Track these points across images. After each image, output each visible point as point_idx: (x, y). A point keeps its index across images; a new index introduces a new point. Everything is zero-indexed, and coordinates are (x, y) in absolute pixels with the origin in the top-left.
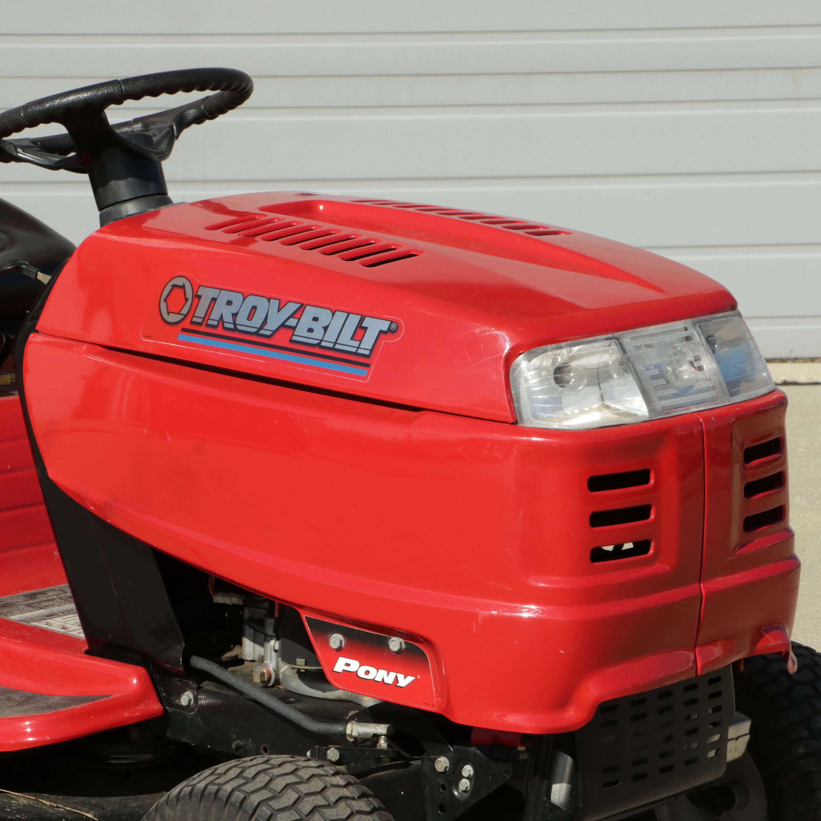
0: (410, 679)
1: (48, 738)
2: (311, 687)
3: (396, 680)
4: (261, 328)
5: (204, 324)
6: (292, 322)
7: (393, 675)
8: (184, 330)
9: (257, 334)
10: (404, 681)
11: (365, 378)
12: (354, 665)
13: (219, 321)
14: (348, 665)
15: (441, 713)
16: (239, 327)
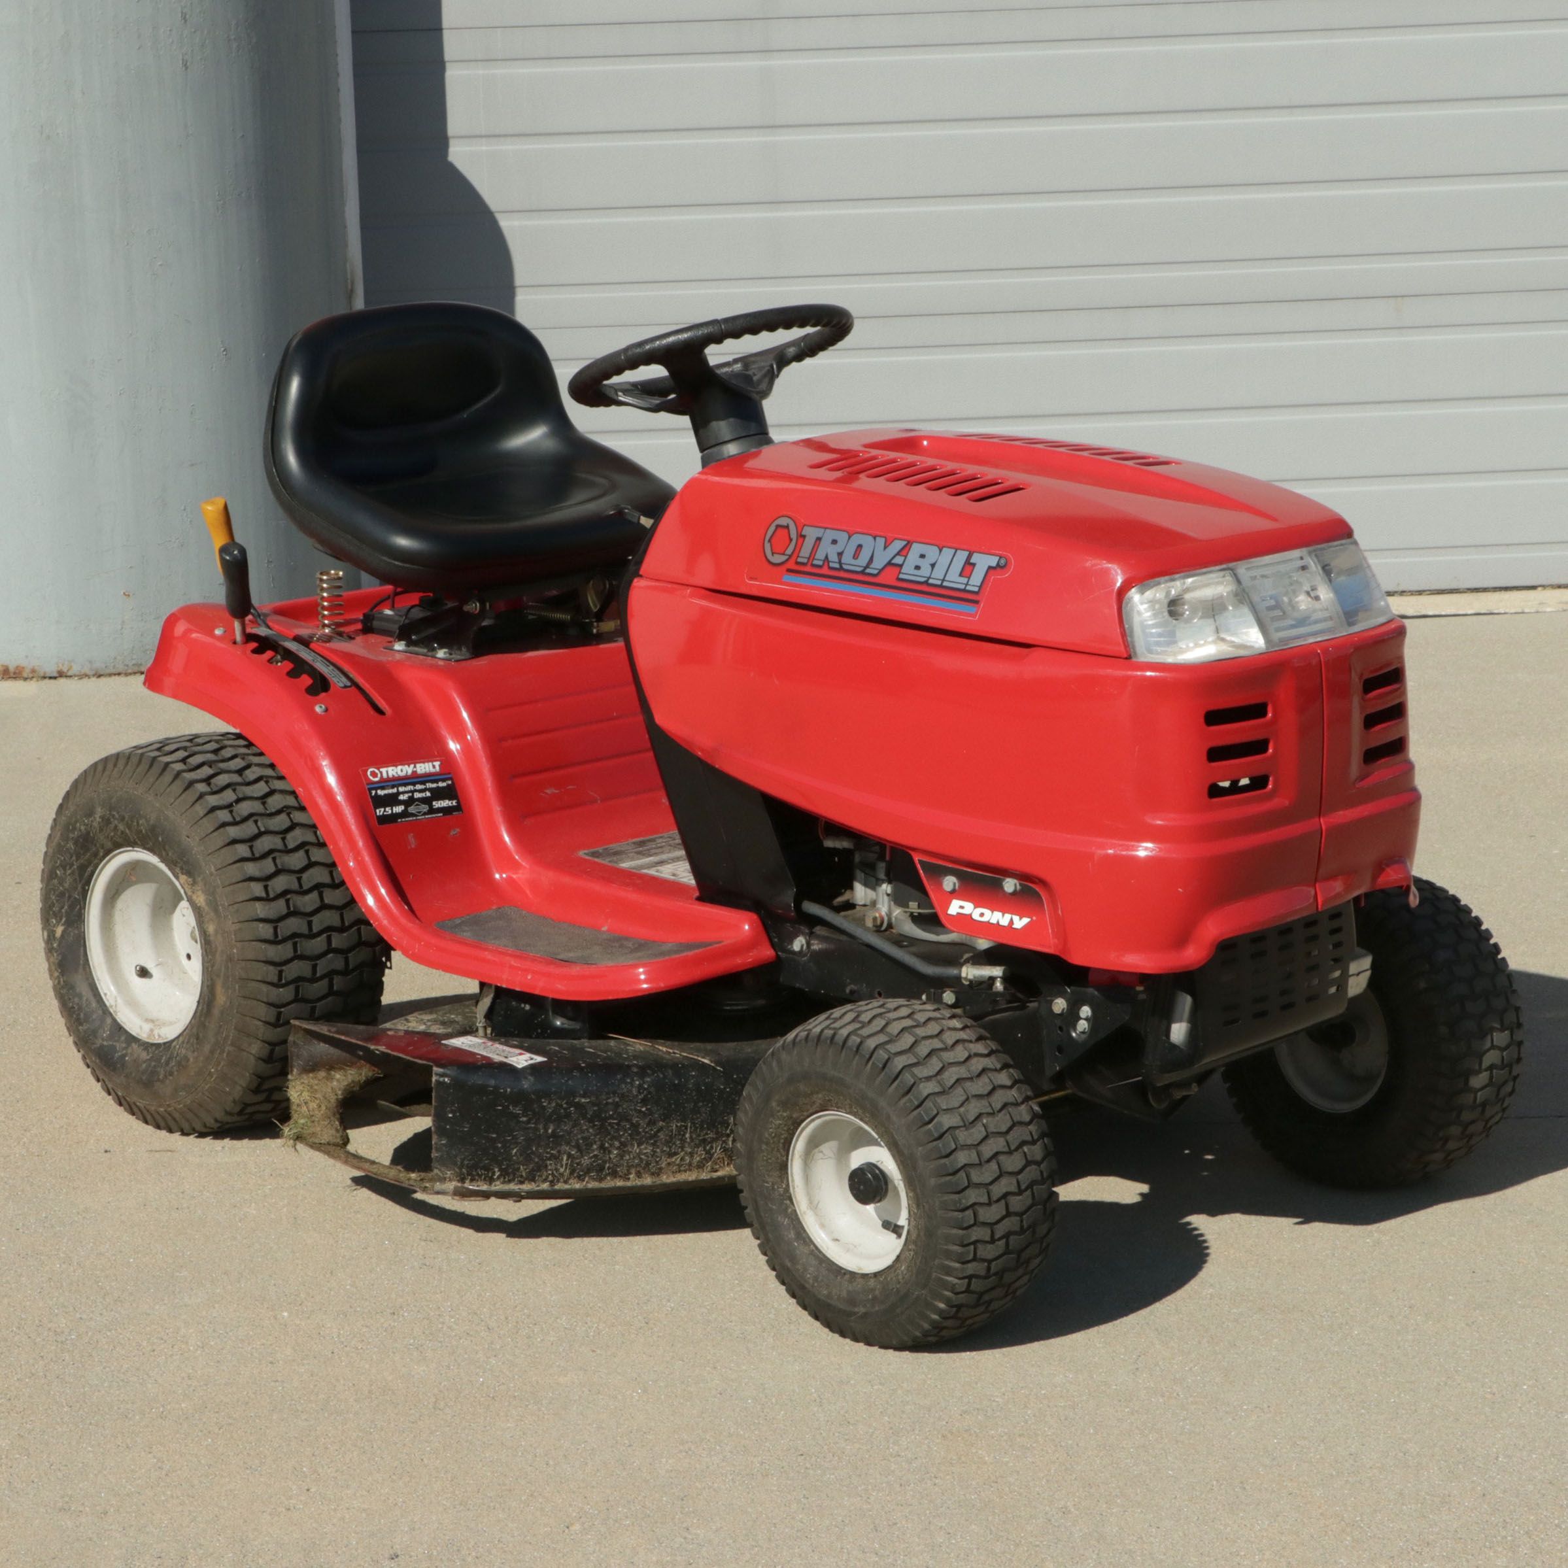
0: (1026, 920)
1: (662, 985)
2: (924, 930)
3: (1011, 922)
4: (867, 567)
5: (809, 564)
6: (899, 560)
7: (1008, 917)
8: (789, 571)
9: (863, 572)
10: (1020, 923)
11: (974, 616)
12: (968, 908)
13: (824, 561)
14: (962, 907)
15: (1058, 954)
16: (845, 567)
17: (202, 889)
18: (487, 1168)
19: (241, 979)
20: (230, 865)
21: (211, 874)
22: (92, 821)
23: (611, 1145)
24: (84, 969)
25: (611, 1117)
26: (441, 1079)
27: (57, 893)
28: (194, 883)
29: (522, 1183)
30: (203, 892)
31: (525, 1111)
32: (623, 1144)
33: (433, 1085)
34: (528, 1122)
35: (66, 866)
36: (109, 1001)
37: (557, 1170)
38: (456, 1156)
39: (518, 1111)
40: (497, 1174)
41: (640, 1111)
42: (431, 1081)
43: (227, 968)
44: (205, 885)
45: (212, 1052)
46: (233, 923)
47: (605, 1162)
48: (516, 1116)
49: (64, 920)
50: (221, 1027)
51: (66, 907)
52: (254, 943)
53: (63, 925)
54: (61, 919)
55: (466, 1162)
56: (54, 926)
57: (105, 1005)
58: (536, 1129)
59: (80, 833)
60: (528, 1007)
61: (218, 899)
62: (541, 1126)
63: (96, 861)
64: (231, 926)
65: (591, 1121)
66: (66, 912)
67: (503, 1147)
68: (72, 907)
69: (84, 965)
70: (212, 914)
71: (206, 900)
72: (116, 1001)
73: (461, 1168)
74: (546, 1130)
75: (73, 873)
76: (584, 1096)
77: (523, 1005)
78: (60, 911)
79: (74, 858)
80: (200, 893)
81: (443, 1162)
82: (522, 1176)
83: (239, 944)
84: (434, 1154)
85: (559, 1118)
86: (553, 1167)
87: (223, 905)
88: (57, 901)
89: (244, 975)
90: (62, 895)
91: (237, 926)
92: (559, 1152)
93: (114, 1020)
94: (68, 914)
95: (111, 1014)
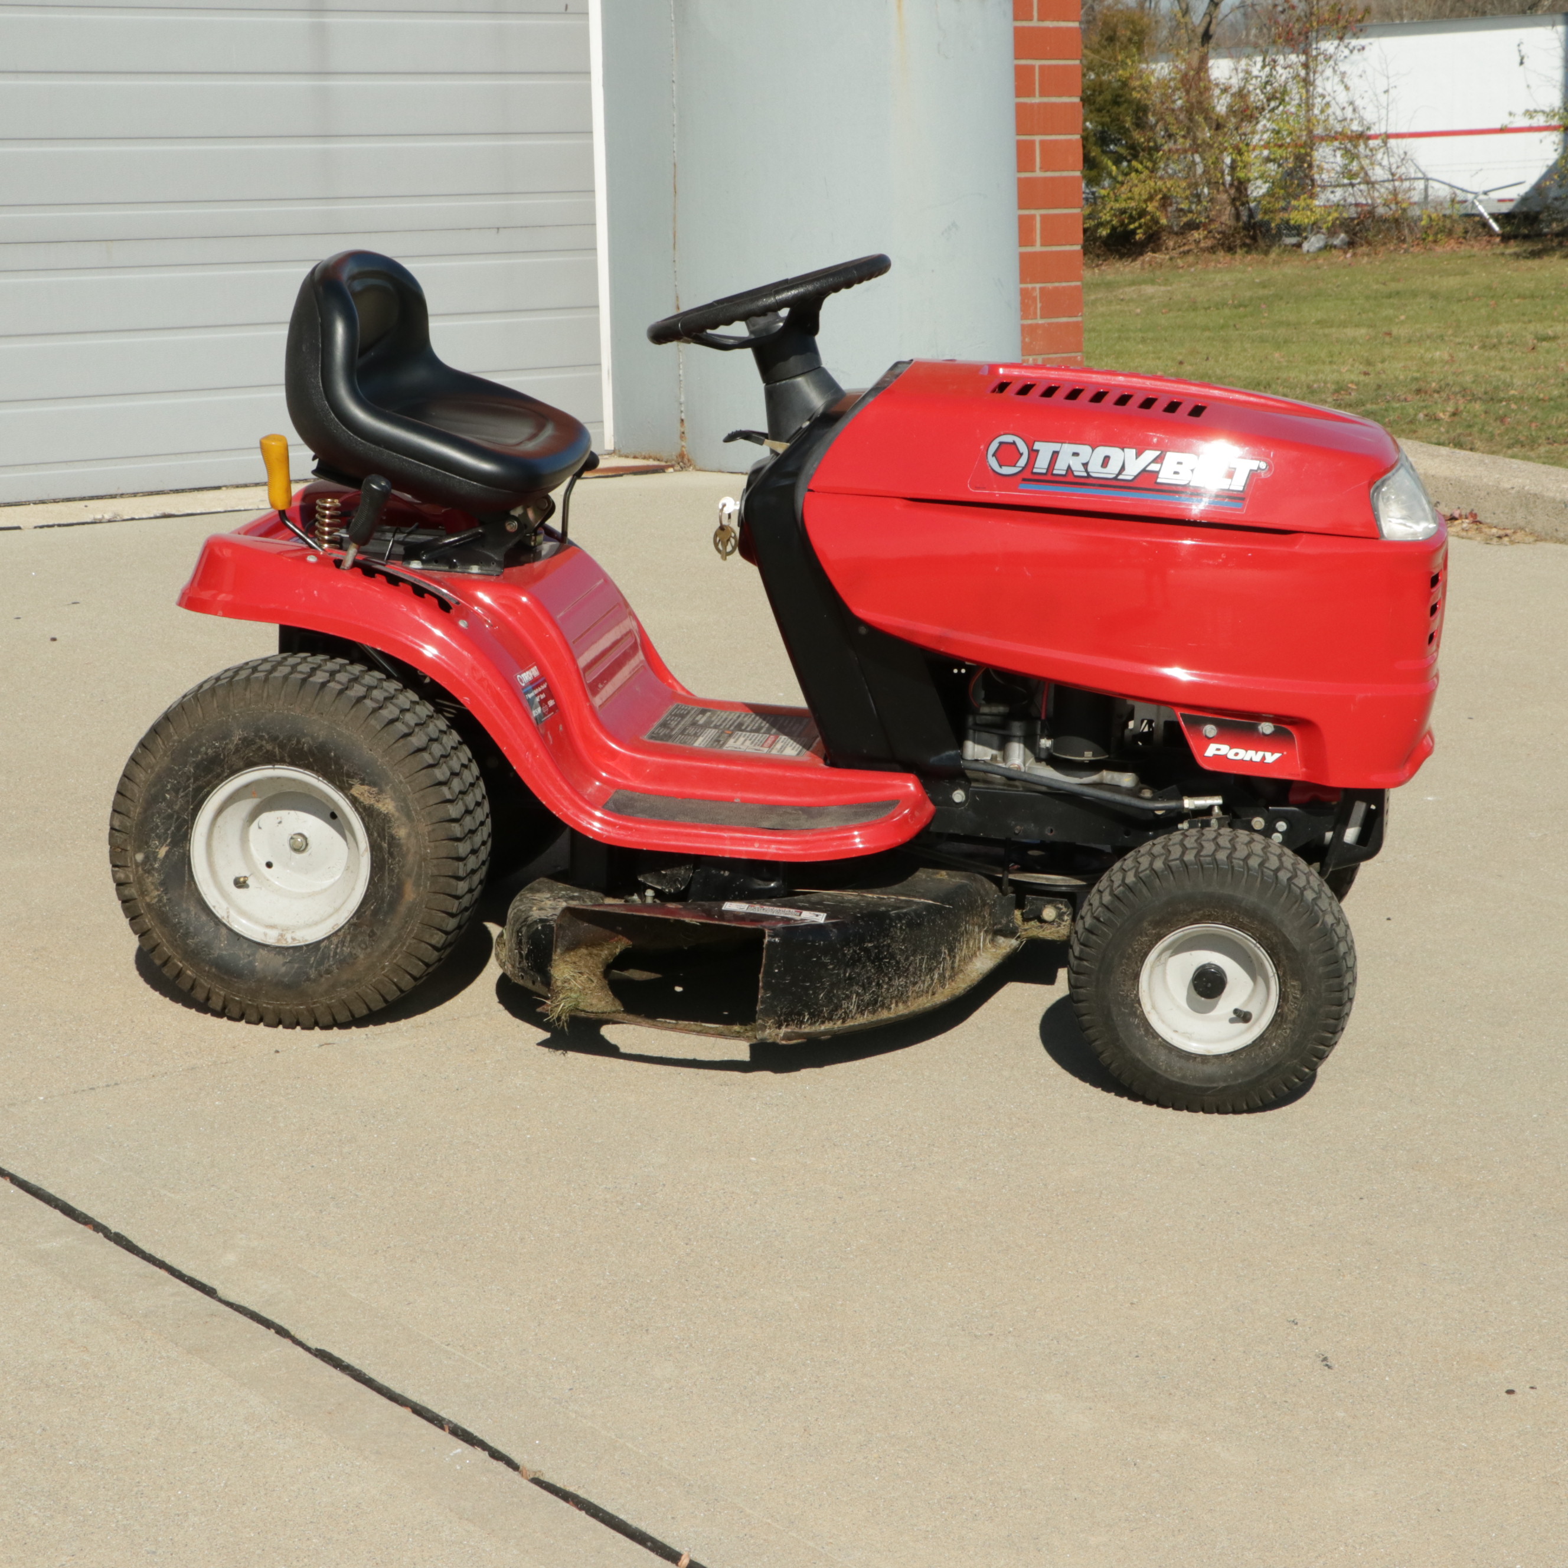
0: (1277, 755)
3: (1264, 758)
4: (1120, 473)
5: (1049, 474)
6: (1154, 467)
7: (1260, 754)
8: (1024, 480)
9: (1115, 478)
10: (1271, 758)
11: (1242, 510)
12: (1224, 749)
13: (1067, 471)
14: (1218, 749)
15: (1307, 780)
16: (1093, 475)
17: (391, 797)
18: (800, 1014)
19: (432, 876)
20: (416, 772)
21: (401, 782)
22: (227, 744)
23: (883, 981)
24: (190, 885)
25: (885, 957)
26: (773, 940)
27: (162, 815)
28: (381, 791)
29: (823, 1022)
30: (392, 800)
31: (832, 960)
32: (890, 979)
33: (764, 946)
34: (833, 969)
35: (179, 789)
36: (220, 911)
37: (848, 1008)
38: (776, 1006)
39: (827, 960)
40: (806, 1018)
41: (901, 949)
42: (763, 943)
43: (420, 867)
44: (395, 792)
45: (391, 947)
46: (427, 825)
47: (878, 996)
48: (825, 965)
49: (169, 841)
50: (406, 922)
51: (173, 828)
52: (444, 842)
53: (167, 846)
54: (165, 841)
55: (784, 1010)
56: (157, 848)
57: (217, 918)
58: (838, 974)
59: (205, 756)
60: (727, 873)
61: (410, 804)
62: (842, 971)
63: (217, 782)
64: (424, 828)
65: (873, 962)
66: (173, 833)
67: (814, 993)
68: (178, 828)
69: (189, 882)
70: (404, 819)
71: (396, 807)
72: (228, 912)
73: (779, 1017)
74: (845, 973)
75: (186, 795)
76: (870, 942)
77: (722, 872)
78: (166, 832)
79: (192, 780)
80: (388, 801)
81: (768, 1012)
82: (824, 1017)
83: (432, 844)
84: (759, 1007)
85: (854, 962)
86: (846, 1006)
87: (416, 810)
88: (163, 824)
89: (436, 872)
90: (170, 816)
91: (430, 828)
92: (851, 992)
93: (230, 930)
94: (173, 835)
95: (225, 925)
